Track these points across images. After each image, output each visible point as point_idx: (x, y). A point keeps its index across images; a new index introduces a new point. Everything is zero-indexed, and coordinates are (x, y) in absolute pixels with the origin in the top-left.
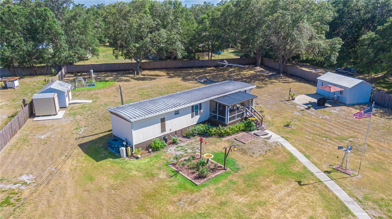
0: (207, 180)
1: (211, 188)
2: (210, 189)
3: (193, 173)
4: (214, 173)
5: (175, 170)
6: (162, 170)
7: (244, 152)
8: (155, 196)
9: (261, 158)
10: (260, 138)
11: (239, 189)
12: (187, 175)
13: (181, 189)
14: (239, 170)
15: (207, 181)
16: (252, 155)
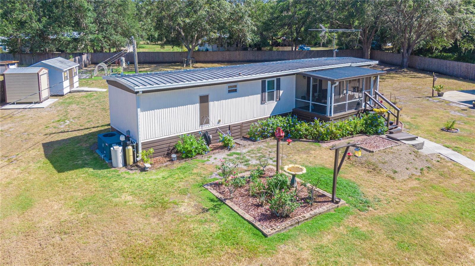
0: (292, 225)
1: (303, 245)
2: (301, 248)
3: (258, 206)
4: (309, 209)
5: (217, 198)
6: (189, 195)
7: (374, 169)
8: (153, 256)
9: (414, 182)
10: (402, 144)
11: (379, 254)
12: (244, 209)
13: (224, 242)
14: (369, 207)
15: (290, 228)
16: (392, 175)
